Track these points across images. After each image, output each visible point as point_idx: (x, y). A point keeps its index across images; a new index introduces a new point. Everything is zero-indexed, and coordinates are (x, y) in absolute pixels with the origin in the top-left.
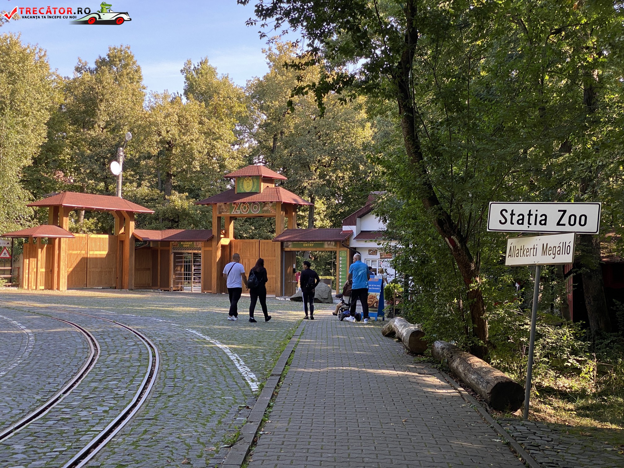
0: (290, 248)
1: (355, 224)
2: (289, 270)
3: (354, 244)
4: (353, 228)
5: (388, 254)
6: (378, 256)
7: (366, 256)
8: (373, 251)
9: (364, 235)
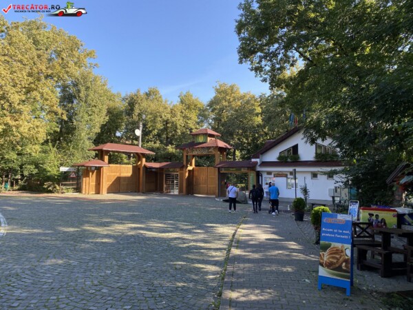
0: (223, 171)
1: (258, 158)
2: (223, 183)
3: (259, 169)
4: (258, 160)
5: (278, 175)
6: (272, 176)
7: (265, 175)
8: (269, 173)
9: (264, 164)
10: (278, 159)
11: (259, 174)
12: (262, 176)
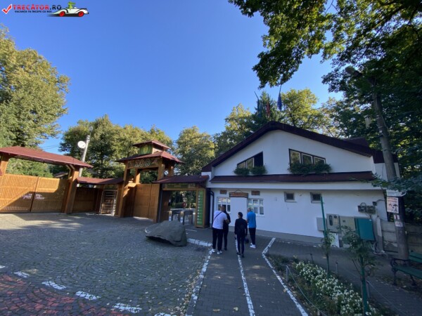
0: (166, 188)
1: (210, 171)
2: (166, 204)
3: (210, 185)
4: (209, 174)
5: (235, 194)
6: (227, 195)
7: (217, 194)
8: (223, 191)
9: (217, 179)
10: (236, 172)
11: (209, 193)
12: (213, 196)
